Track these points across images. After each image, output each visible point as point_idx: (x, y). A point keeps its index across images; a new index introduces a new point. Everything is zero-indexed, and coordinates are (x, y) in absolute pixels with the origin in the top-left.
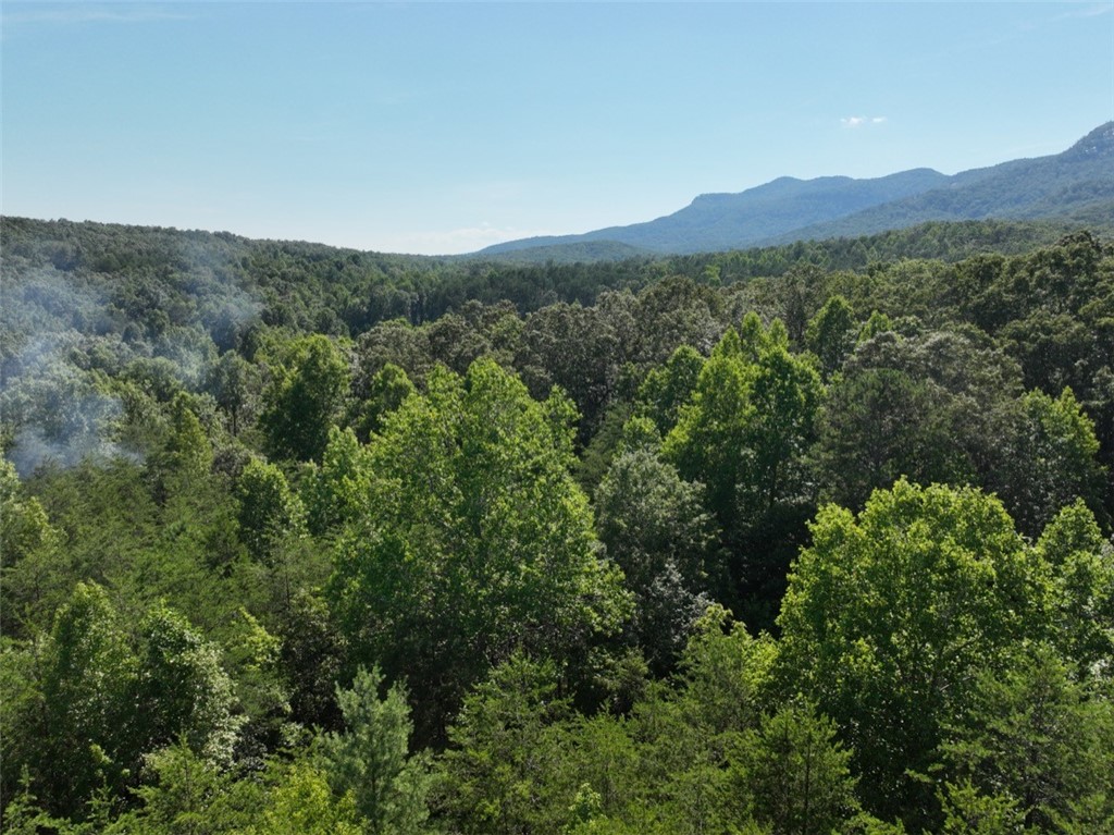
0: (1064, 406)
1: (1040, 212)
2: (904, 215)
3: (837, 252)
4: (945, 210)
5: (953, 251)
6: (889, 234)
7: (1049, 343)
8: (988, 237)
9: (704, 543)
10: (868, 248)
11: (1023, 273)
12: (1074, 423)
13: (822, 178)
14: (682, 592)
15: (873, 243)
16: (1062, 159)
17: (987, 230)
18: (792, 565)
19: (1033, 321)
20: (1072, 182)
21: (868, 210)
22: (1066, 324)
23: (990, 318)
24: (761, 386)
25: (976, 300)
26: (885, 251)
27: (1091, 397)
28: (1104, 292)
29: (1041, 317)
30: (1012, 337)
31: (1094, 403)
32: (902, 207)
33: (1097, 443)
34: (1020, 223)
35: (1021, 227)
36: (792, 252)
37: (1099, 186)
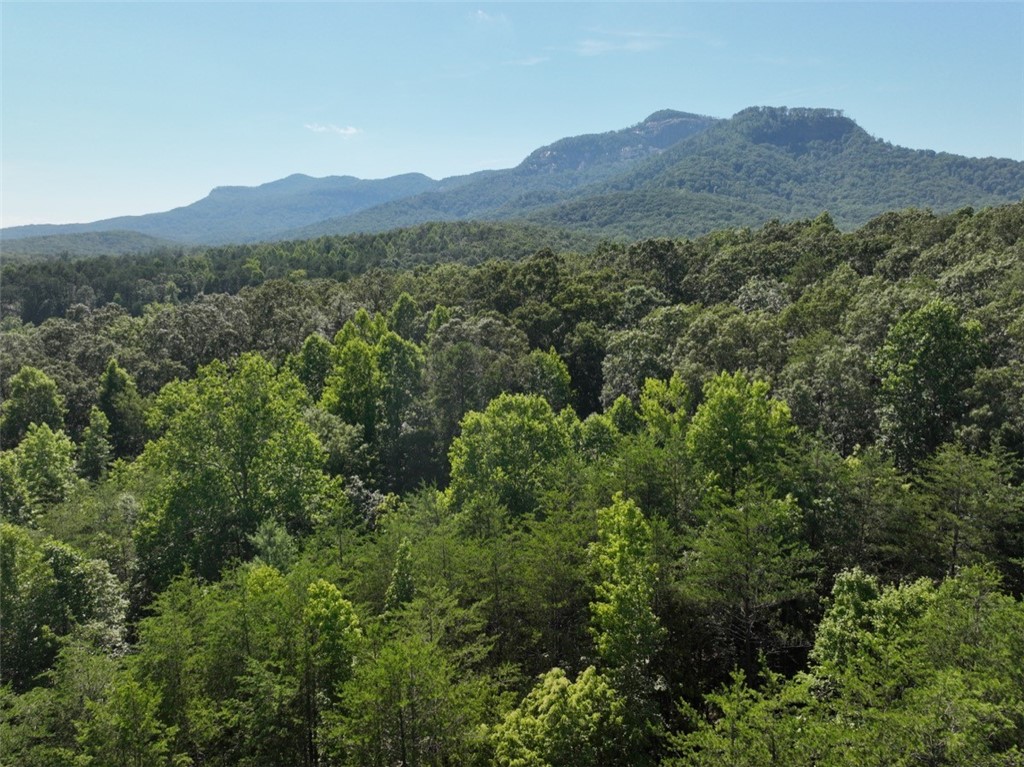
0: (551, 357)
1: (505, 214)
2: (406, 213)
3: (361, 247)
4: (437, 209)
5: (451, 246)
6: (401, 232)
7: (539, 320)
8: (475, 235)
9: (368, 462)
10: (387, 244)
12: (558, 367)
13: (332, 177)
14: (365, 491)
15: (390, 239)
16: (516, 172)
17: (474, 230)
18: (450, 448)
19: (529, 307)
20: (524, 192)
21: (376, 208)
22: (547, 309)
23: (505, 305)
26: (401, 246)
27: (564, 351)
28: (563, 289)
29: (533, 305)
30: (519, 317)
31: (566, 354)
32: (403, 205)
33: (569, 378)
34: (495, 224)
35: (497, 227)
36: (322, 247)
37: (542, 195)
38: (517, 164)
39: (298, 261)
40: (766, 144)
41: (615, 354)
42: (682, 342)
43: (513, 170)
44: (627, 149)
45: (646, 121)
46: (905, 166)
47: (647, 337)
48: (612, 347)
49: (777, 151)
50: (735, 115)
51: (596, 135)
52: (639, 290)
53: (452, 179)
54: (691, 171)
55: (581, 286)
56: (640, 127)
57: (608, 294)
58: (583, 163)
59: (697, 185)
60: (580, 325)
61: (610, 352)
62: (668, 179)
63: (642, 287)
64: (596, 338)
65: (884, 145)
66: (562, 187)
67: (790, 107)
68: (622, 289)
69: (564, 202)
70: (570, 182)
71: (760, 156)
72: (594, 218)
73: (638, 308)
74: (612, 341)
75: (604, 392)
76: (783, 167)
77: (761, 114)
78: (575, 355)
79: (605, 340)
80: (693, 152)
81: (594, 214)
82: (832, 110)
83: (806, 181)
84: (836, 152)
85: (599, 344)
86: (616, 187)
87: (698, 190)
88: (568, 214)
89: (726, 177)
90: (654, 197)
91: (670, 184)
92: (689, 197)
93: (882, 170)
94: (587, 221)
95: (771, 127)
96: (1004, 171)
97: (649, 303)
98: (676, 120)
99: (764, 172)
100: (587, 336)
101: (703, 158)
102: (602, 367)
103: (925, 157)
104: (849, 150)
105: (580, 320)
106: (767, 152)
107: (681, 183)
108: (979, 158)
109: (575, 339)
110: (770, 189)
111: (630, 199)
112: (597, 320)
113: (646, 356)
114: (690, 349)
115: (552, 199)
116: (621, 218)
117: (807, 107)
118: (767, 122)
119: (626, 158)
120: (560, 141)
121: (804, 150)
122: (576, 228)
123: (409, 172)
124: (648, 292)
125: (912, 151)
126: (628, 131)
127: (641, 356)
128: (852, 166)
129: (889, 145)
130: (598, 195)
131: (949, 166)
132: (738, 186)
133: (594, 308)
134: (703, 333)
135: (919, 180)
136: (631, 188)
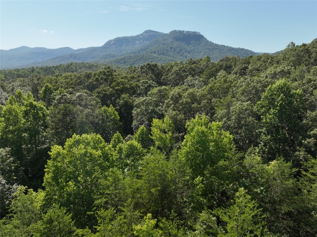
0: (111, 109)
1: (99, 61)
2: (64, 60)
3: (46, 70)
4: (76, 59)
5: (79, 70)
6: (61, 65)
7: (105, 94)
8: (87, 67)
9: (13, 167)
10: (55, 69)
11: (97, 77)
12: (114, 113)
15: (57, 68)
16: (102, 48)
17: (87, 65)
18: (45, 166)
19: (101, 89)
20: (105, 54)
21: (53, 58)
22: (109, 89)
23: (91, 88)
24: (26, 113)
25: (87, 84)
26: (61, 70)
27: (116, 106)
28: (115, 81)
29: (103, 88)
30: (97, 93)
31: (117, 108)
32: (63, 58)
33: (119, 117)
34: (95, 63)
35: (95, 65)
36: (31, 70)
37: (111, 55)
38: (102, 45)
39: (20, 75)
40: (179, 41)
41: (138, 107)
42: (167, 102)
43: (101, 47)
44: (138, 41)
45: (143, 33)
46: (217, 49)
47: (151, 100)
48: (137, 104)
49: (182, 44)
50: (170, 32)
51: (128, 37)
52: (146, 81)
53: (80, 49)
54: (157, 49)
55: (123, 80)
56: (141, 35)
57: (134, 83)
58: (124, 45)
59: (159, 53)
60: (123, 96)
61: (135, 106)
62: (151, 51)
63: (147, 80)
64: (129, 101)
65: (212, 43)
66: (117, 53)
67: (185, 31)
68: (138, 81)
69: (118, 57)
70: (120, 51)
71: (178, 45)
72: (128, 63)
73: (146, 88)
74: (136, 101)
75: (133, 124)
76: (184, 49)
77: (177, 32)
78: (121, 108)
79: (133, 102)
80: (158, 43)
81: (128, 61)
82: (197, 32)
83: (191, 53)
84: (199, 44)
85: (131, 103)
86: (134, 53)
87: (160, 55)
88: (119, 61)
89: (168, 51)
90: (146, 56)
91: (151, 52)
92: (157, 57)
93: (211, 50)
94: (126, 63)
95: (180, 36)
96: (243, 52)
97: (150, 87)
98: (152, 33)
99: (179, 50)
100: (126, 100)
101: (161, 45)
102: (132, 113)
103: (223, 47)
104: (202, 44)
105: (122, 94)
106: (180, 44)
107: (155, 52)
108: (236, 48)
109: (121, 102)
110: (181, 55)
111: (139, 57)
112: (129, 94)
113: (151, 108)
114: (171, 105)
115: (114, 57)
116: (137, 63)
117: (190, 31)
118: (179, 35)
119: (137, 44)
120: (116, 38)
121: (190, 44)
122: (122, 66)
123: (65, 47)
124: (149, 82)
125: (219, 45)
126: (137, 36)
127: (149, 108)
128: (203, 49)
129: (213, 43)
130: (129, 55)
131: (229, 50)
132: (172, 54)
133: (128, 89)
134: (176, 97)
135: (221, 53)
136: (139, 53)
